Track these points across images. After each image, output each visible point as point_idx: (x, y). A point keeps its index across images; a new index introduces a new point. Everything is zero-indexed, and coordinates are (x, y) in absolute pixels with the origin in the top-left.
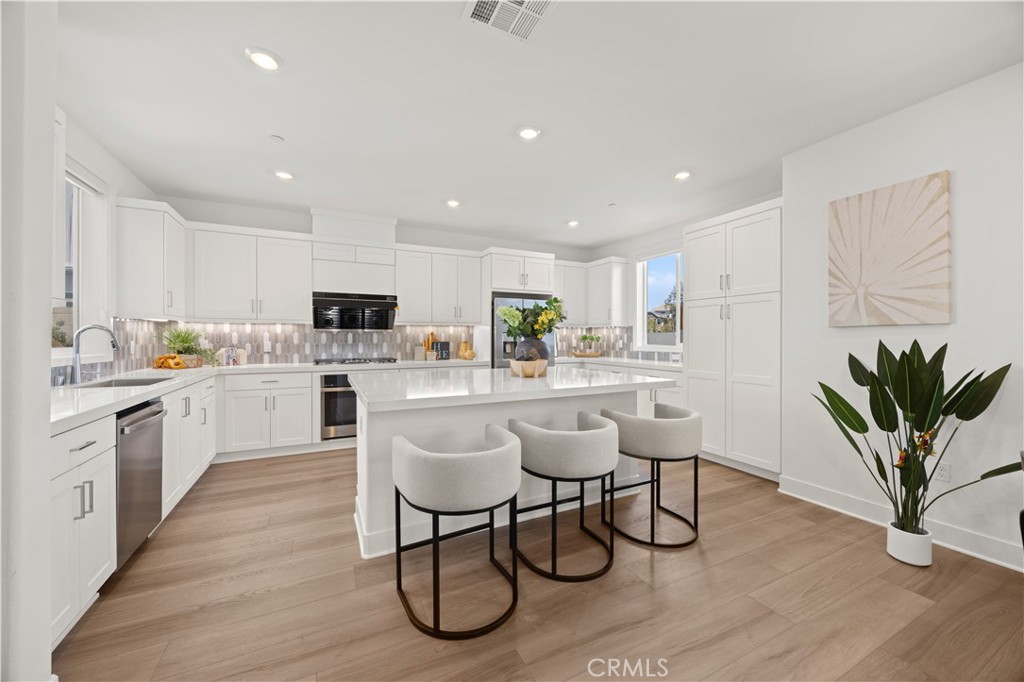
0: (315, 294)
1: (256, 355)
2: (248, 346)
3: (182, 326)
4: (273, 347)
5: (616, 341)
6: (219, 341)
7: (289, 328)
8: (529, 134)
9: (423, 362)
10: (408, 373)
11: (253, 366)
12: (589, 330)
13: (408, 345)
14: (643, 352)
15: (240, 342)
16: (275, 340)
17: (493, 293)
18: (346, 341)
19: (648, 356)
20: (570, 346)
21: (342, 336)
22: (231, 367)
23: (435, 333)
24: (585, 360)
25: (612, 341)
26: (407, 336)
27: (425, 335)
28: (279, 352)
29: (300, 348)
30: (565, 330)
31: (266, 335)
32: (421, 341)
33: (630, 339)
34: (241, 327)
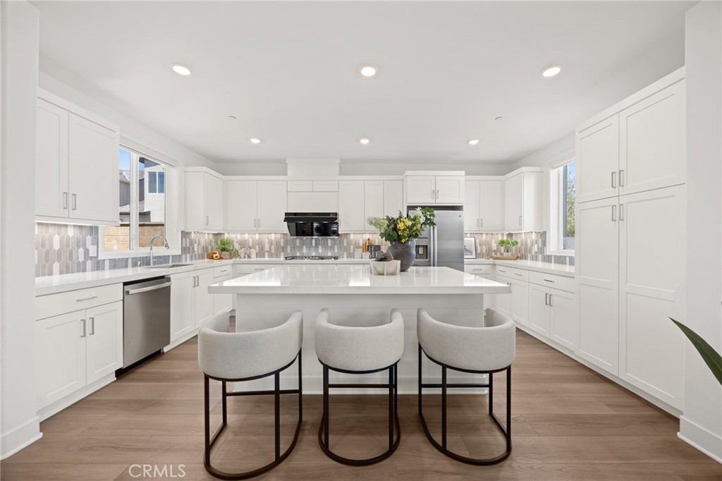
0: (286, 214)
1: (261, 254)
2: (257, 247)
3: (226, 236)
4: (270, 248)
5: (532, 245)
6: (243, 244)
7: (279, 236)
8: (368, 72)
9: (361, 260)
10: (352, 267)
11: (259, 259)
12: (510, 235)
13: (352, 247)
14: (555, 256)
15: (253, 244)
16: (271, 243)
17: (408, 207)
18: (311, 245)
19: (560, 260)
20: (490, 250)
21: (308, 241)
22: (247, 259)
23: (371, 238)
24: (497, 262)
25: (529, 246)
26: (351, 241)
27: (363, 240)
28: (273, 251)
29: (284, 249)
30: (484, 236)
31: (266, 240)
32: (361, 245)
33: (544, 244)
34: (253, 236)
